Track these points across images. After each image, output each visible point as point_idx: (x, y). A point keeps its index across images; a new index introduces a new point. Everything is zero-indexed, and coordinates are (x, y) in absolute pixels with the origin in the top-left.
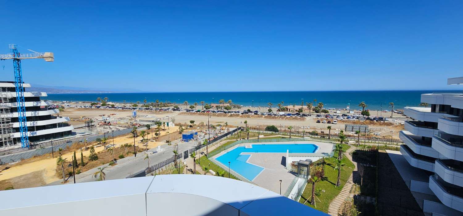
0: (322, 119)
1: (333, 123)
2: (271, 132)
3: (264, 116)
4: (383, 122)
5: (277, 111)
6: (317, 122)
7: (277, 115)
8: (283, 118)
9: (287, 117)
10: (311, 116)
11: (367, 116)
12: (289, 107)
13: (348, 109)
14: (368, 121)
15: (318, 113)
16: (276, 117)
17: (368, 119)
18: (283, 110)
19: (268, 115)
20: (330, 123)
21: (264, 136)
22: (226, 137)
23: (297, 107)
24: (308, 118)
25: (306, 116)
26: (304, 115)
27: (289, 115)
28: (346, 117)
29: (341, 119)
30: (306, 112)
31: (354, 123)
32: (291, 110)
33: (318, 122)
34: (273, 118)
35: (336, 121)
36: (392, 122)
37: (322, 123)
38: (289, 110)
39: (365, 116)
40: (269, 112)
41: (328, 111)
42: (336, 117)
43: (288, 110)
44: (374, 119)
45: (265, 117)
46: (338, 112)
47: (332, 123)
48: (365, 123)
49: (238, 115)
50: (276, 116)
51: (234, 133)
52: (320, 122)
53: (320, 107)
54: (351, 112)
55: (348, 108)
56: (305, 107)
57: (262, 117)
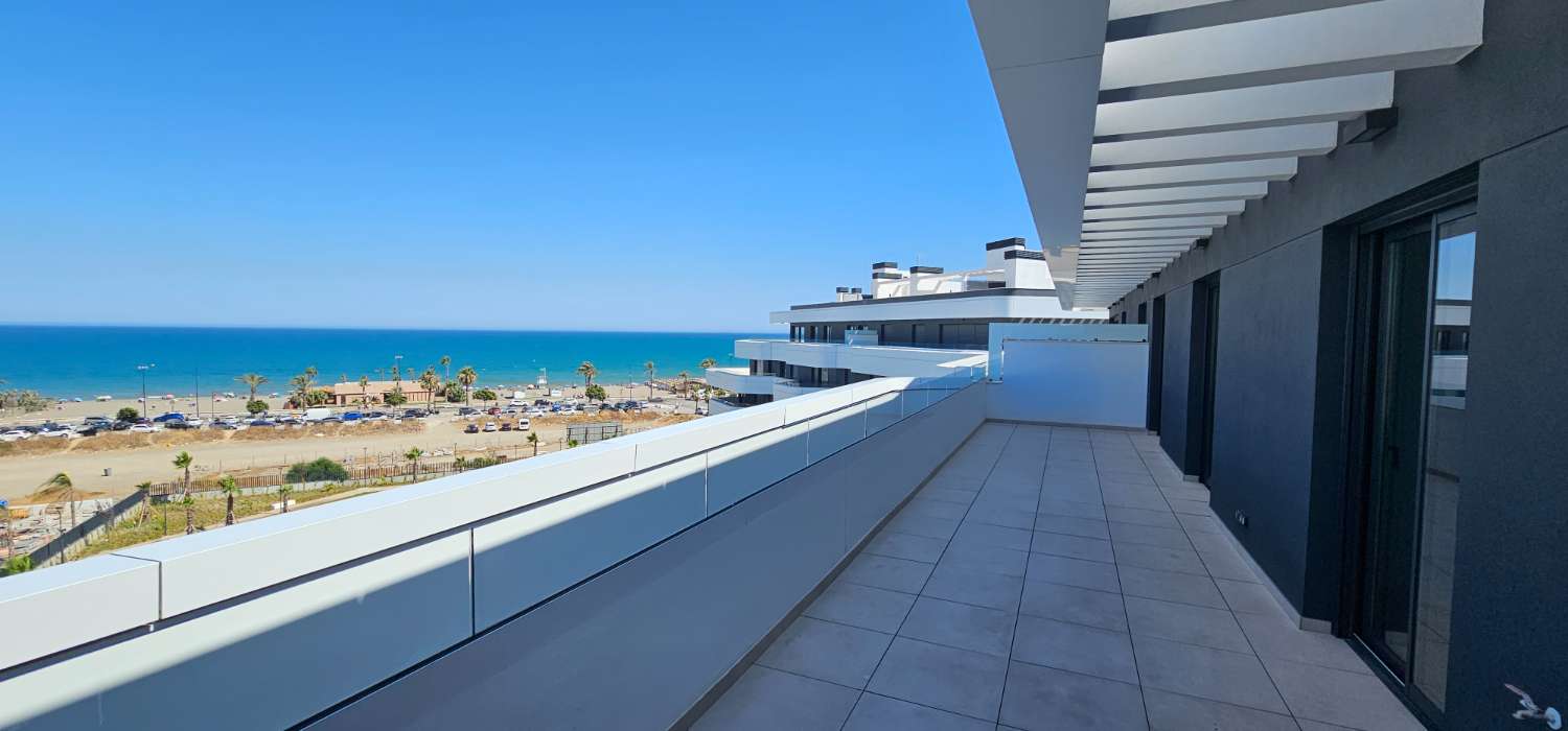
0: (479, 421)
1: (518, 429)
2: (320, 484)
3: (229, 433)
4: (638, 411)
5: (286, 407)
6: (466, 432)
7: (296, 423)
8: (330, 432)
9: (347, 427)
10: (437, 413)
11: (600, 399)
12: (339, 388)
13: (542, 385)
14: (606, 413)
15: (457, 401)
16: (295, 432)
17: (604, 407)
18: (316, 401)
19: (253, 424)
20: (509, 429)
21: (297, 501)
22: (80, 544)
23: (378, 388)
24: (430, 422)
25: (422, 415)
26: (412, 413)
27: (350, 416)
28: (548, 408)
29: (537, 414)
30: (419, 402)
31: (574, 421)
32: (349, 400)
33: (472, 430)
34: (281, 435)
35: (527, 420)
36: (656, 410)
37: (484, 431)
38: (343, 400)
39: (594, 401)
40: (249, 414)
41: (494, 394)
42: (520, 409)
43: (339, 399)
44: (618, 406)
45: (238, 436)
46: (519, 395)
47: (515, 429)
48: (600, 419)
49: (58, 444)
50: (295, 427)
51: (118, 519)
52: (476, 431)
53: (466, 383)
54: (554, 393)
55: (542, 381)
56: (409, 386)
57: (221, 437)
